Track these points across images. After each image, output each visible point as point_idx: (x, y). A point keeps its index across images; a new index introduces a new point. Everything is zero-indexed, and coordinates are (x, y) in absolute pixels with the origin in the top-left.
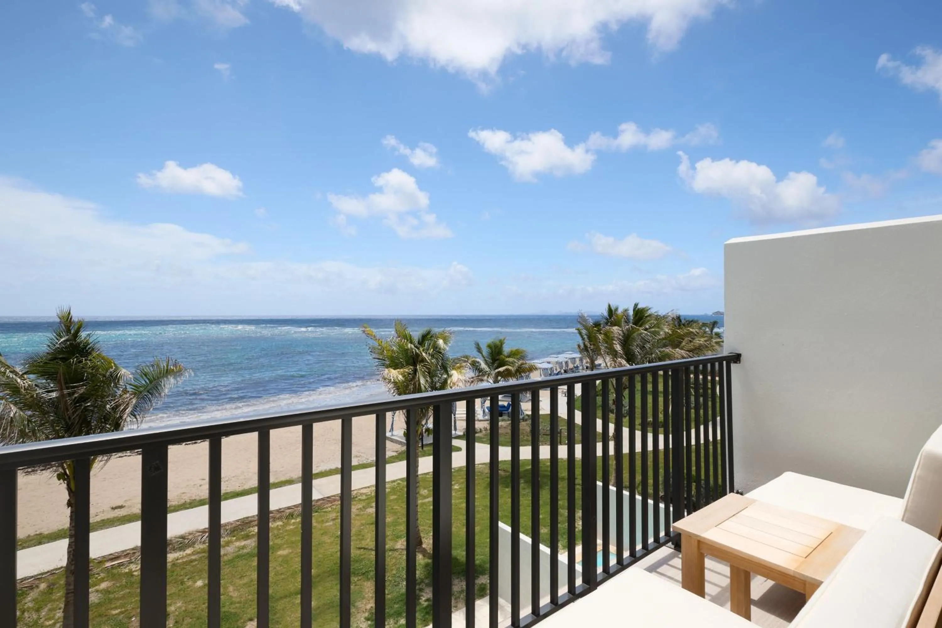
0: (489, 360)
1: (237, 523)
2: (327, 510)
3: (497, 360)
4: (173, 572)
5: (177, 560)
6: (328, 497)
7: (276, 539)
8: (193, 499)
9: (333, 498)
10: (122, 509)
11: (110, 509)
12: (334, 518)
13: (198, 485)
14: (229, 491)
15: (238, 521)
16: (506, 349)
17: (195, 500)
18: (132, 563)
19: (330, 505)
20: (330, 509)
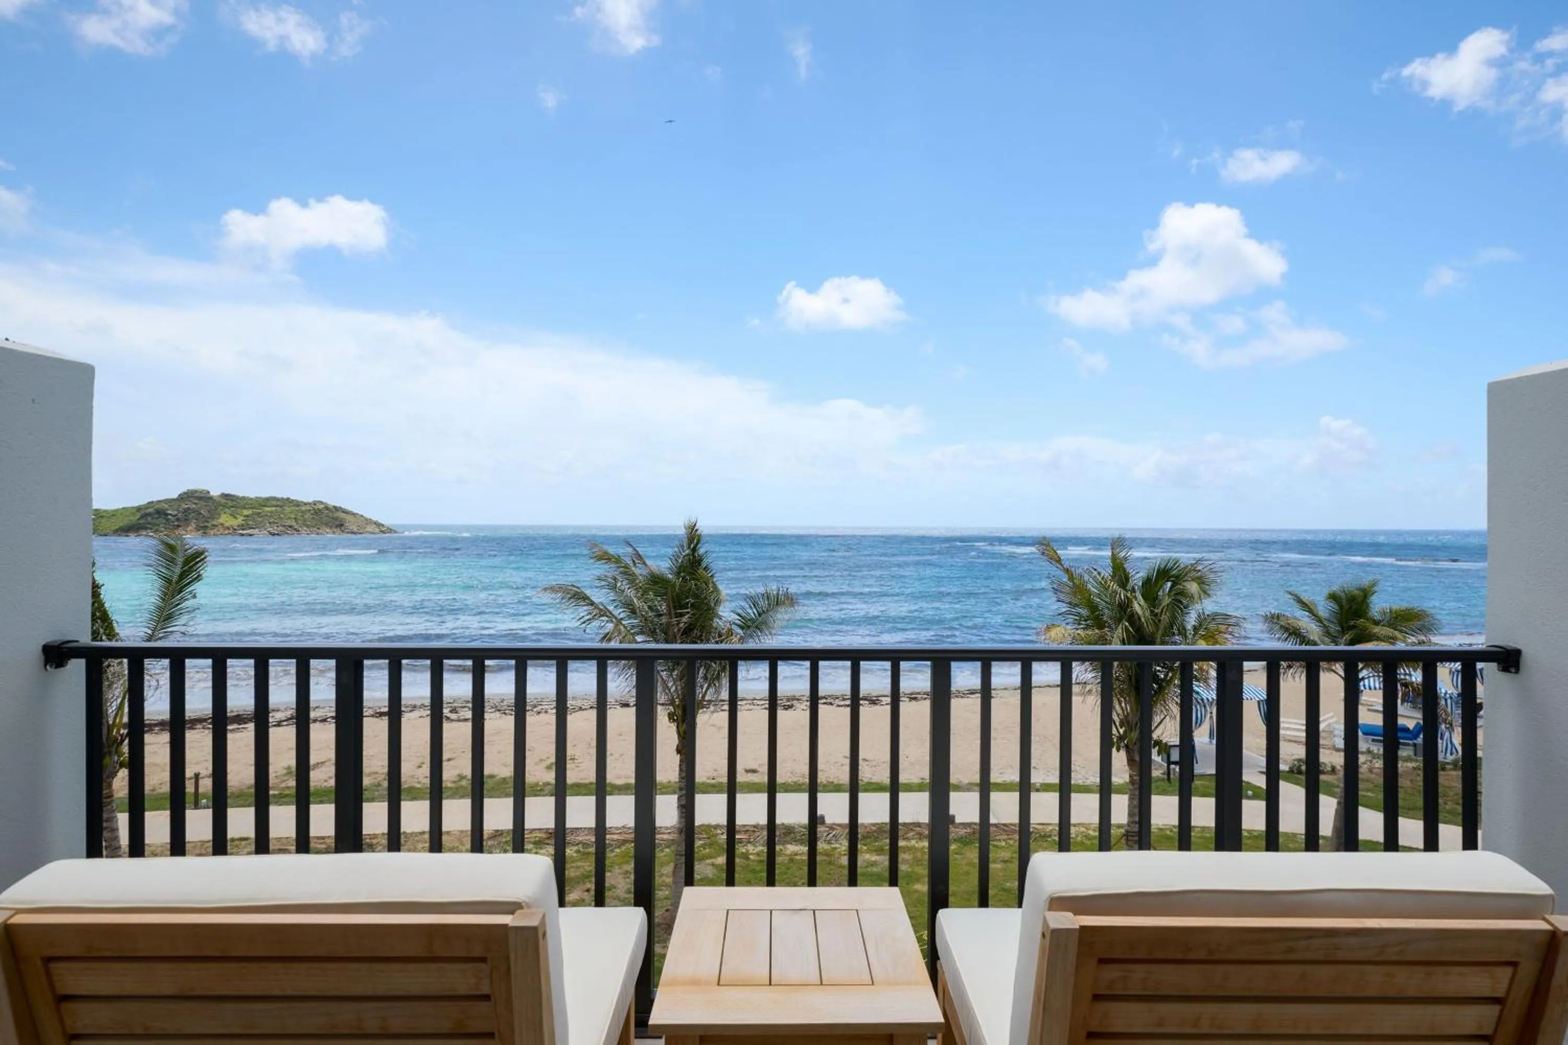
0: (1334, 628)
1: (873, 828)
2: (999, 844)
3: (1354, 627)
4: (788, 869)
5: (796, 855)
6: (1005, 825)
7: (918, 865)
8: (831, 780)
9: (1013, 827)
10: (755, 775)
11: (743, 771)
12: (1006, 859)
13: (840, 764)
14: (873, 781)
15: (874, 825)
16: (1379, 605)
17: (832, 782)
18: (750, 843)
19: (1006, 837)
20: (1003, 844)
